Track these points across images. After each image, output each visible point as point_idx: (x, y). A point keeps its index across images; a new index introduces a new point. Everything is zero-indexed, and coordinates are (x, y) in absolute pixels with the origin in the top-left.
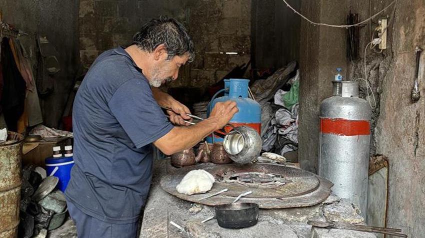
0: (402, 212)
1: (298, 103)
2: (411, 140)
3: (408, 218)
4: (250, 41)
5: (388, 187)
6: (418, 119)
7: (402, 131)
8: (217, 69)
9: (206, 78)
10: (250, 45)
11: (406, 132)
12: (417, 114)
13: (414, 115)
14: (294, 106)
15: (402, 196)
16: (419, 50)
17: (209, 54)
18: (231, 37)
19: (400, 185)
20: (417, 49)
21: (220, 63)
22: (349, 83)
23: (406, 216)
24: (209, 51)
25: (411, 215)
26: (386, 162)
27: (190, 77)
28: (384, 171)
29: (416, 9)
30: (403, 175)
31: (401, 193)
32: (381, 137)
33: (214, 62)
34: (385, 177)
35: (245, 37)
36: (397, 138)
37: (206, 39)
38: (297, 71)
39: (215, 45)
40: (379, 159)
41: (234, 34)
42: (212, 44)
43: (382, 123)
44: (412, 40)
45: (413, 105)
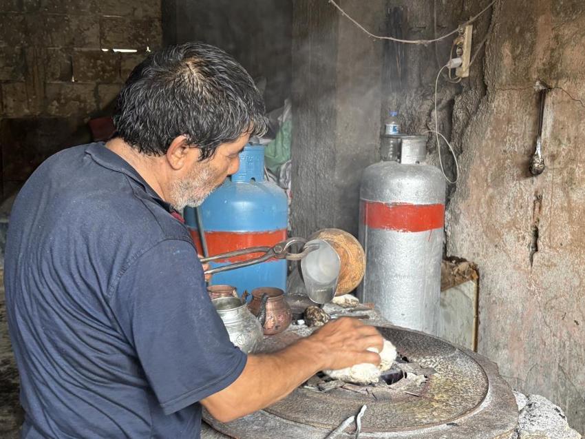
0: (504, 354)
1: (290, 161)
2: (524, 238)
3: (515, 364)
4: (159, 29)
5: (477, 313)
6: (538, 204)
7: (504, 222)
8: (99, 80)
9: (78, 98)
10: (161, 36)
11: (513, 224)
12: (536, 195)
13: (529, 198)
14: (283, 167)
15: (502, 328)
16: (541, 88)
17: (81, 52)
18: (124, 21)
19: (498, 309)
20: (538, 86)
21: (104, 71)
22: (412, 139)
23: (510, 360)
24: (81, 47)
25: (523, 359)
26: (475, 272)
27: (45, 97)
28: (469, 287)
29: (537, 15)
30: (505, 294)
31: (500, 323)
32: (458, 228)
33: (93, 67)
34: (473, 296)
35: (150, 21)
36: (492, 233)
37: (74, 23)
38: (286, 101)
39: (92, 34)
40: (463, 266)
41: (129, 14)
42: (87, 33)
43: (460, 205)
44: (527, 69)
45: (529, 180)
